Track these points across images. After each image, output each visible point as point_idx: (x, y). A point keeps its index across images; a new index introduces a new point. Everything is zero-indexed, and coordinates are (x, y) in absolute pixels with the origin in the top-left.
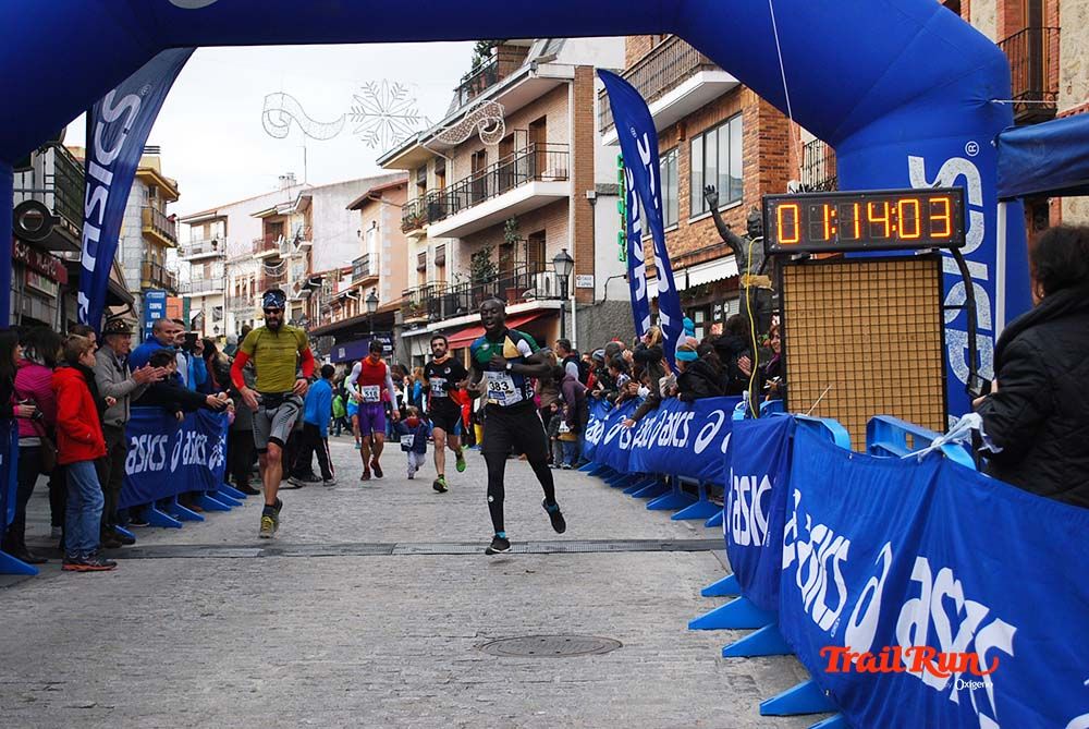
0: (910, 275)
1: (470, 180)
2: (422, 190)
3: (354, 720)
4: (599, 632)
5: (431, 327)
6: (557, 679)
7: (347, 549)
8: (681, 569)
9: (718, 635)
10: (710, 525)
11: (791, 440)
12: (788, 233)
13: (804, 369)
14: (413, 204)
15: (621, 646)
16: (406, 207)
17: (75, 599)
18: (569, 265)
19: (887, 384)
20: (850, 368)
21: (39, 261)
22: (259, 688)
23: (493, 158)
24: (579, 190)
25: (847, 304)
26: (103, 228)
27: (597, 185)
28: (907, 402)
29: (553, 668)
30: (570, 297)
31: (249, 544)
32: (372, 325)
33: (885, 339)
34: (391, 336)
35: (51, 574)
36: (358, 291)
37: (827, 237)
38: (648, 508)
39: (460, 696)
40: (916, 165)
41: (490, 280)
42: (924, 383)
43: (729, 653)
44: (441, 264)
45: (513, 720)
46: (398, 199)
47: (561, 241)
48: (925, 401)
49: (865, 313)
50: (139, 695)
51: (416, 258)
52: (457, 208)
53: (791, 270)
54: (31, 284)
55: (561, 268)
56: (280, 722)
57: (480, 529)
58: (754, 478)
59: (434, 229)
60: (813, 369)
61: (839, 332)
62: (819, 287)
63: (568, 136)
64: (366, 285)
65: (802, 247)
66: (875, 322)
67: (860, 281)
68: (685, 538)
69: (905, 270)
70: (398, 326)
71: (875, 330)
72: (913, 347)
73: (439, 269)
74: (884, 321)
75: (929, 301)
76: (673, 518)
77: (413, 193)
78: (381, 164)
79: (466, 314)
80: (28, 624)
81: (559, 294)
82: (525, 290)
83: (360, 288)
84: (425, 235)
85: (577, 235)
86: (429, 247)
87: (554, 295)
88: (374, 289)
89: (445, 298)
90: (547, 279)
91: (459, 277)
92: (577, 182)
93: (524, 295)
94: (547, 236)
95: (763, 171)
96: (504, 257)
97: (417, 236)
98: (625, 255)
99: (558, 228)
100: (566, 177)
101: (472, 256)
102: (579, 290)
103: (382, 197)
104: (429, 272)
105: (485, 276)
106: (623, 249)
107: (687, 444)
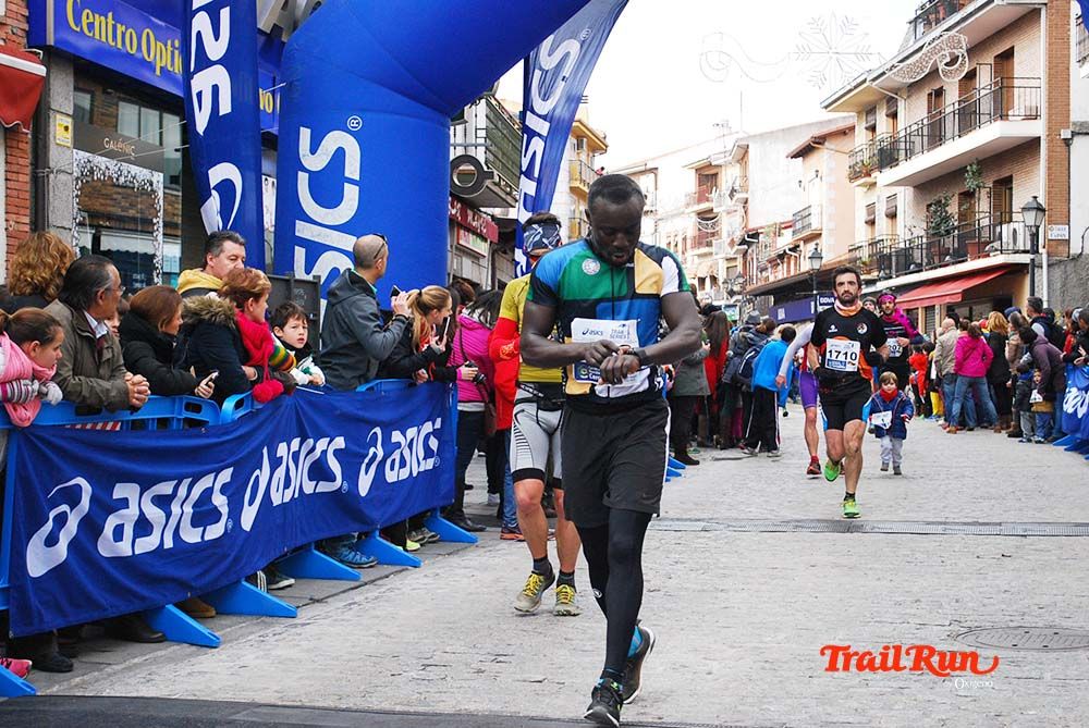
1: (925, 122)
2: (871, 134)
3: (820, 709)
6: (1048, 676)
7: (798, 525)
14: (861, 150)
16: (852, 154)
17: (516, 569)
18: (1040, 214)
21: (470, 218)
22: (714, 672)
23: (952, 97)
24: (1052, 130)
26: (539, 182)
27: (1074, 124)
29: (1041, 664)
30: (1041, 250)
31: (692, 517)
32: (814, 283)
35: (491, 543)
36: (798, 246)
39: (937, 689)
41: (948, 232)
44: (892, 216)
45: (1000, 719)
46: (844, 144)
47: (1031, 186)
50: (589, 671)
51: (864, 209)
52: (910, 153)
54: (461, 242)
55: (1030, 218)
56: (740, 708)
57: (945, 507)
59: (885, 177)
63: (1041, 69)
64: (807, 240)
73: (890, 221)
77: (861, 137)
78: (826, 107)
79: (921, 271)
80: (471, 594)
81: (1028, 247)
82: (988, 243)
83: (802, 243)
84: (874, 184)
85: (1050, 180)
86: (879, 197)
87: (1022, 248)
88: (817, 244)
89: (898, 253)
90: (1015, 230)
91: (913, 229)
92: (1050, 120)
93: (987, 249)
94: (1014, 182)
96: (965, 207)
97: (865, 186)
99: (1027, 173)
100: (1037, 116)
101: (927, 205)
102: (1052, 243)
103: (826, 143)
104: (879, 225)
105: (942, 228)
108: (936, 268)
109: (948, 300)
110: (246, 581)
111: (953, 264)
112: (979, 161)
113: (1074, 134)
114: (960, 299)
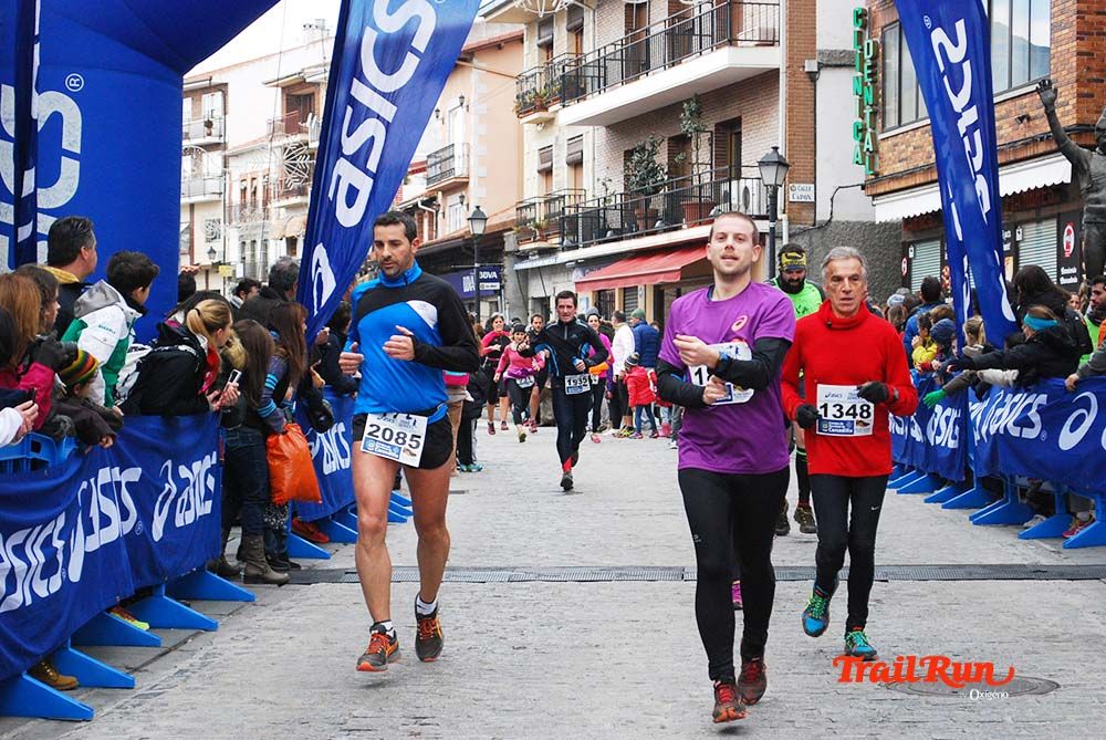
1: (619, 47)
2: (544, 53)
5: (563, 257)
6: (1009, 720)
7: (622, 574)
8: (1076, 601)
14: (534, 75)
15: (1058, 686)
16: (520, 79)
18: (782, 171)
24: (794, 60)
26: (378, 175)
27: (822, 53)
30: (779, 217)
32: (476, 253)
34: (499, 269)
36: (435, 199)
38: (976, 523)
41: (656, 190)
44: (576, 164)
46: (503, 62)
47: (764, 137)
51: (537, 153)
52: (603, 83)
55: (770, 175)
59: (569, 115)
64: (447, 191)
68: (1053, 562)
70: (507, 253)
73: (573, 171)
76: (1021, 537)
77: (529, 58)
78: (486, 16)
79: (622, 239)
81: (764, 212)
82: (712, 206)
83: (440, 193)
84: (550, 122)
85: (791, 125)
86: (557, 138)
87: (756, 213)
88: (462, 197)
89: (585, 216)
90: (746, 189)
91: (607, 183)
92: (790, 47)
93: (712, 213)
94: (743, 126)
95: (1082, 39)
96: (680, 157)
97: (538, 122)
98: (864, 155)
99: (761, 115)
100: (774, 41)
101: (626, 152)
102: (794, 206)
103: (475, 60)
104: (557, 175)
105: (650, 183)
106: (862, 147)
107: (1044, 435)
108: (640, 236)
109: (661, 279)
110: (73, 646)
111: (665, 231)
112: (696, 95)
113: (821, 66)
114: (678, 279)
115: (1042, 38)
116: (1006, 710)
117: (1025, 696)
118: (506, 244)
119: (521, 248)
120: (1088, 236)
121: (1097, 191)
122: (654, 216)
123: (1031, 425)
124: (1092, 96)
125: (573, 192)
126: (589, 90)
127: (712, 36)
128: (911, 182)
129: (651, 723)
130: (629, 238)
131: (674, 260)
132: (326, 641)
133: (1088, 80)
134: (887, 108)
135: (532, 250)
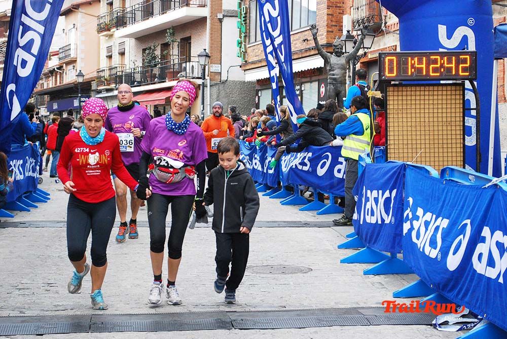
0: (449, 93)
1: (140, 6)
2: (109, 7)
4: (298, 264)
8: (320, 236)
9: (356, 266)
10: (319, 214)
11: (404, 174)
12: (391, 71)
13: (396, 138)
14: (105, 16)
15: (312, 270)
16: (99, 17)
18: (207, 58)
19: (436, 146)
20: (418, 137)
24: (213, 13)
25: (418, 106)
27: (224, 11)
28: (445, 155)
29: (286, 279)
30: (206, 77)
33: (436, 124)
36: (62, 67)
37: (410, 73)
40: (442, 30)
41: (155, 65)
42: (454, 146)
43: (367, 273)
44: (122, 54)
47: (200, 44)
48: (454, 154)
49: (427, 111)
51: (106, 49)
52: (134, 20)
53: (391, 89)
55: (203, 60)
58: (380, 192)
59: (119, 33)
60: (401, 138)
61: (414, 120)
62: (404, 98)
64: (68, 64)
65: (397, 78)
66: (431, 115)
67: (424, 95)
68: (313, 221)
69: (447, 90)
70: (93, 90)
71: (431, 119)
72: (449, 128)
73: (121, 57)
74: (436, 115)
75: (458, 106)
76: (300, 210)
77: (103, 8)
79: (141, 86)
81: (200, 76)
82: (178, 73)
83: (64, 64)
84: (111, 36)
85: (211, 40)
86: (114, 43)
87: (197, 76)
88: (74, 66)
89: (126, 75)
90: (193, 66)
91: (135, 62)
92: (212, 8)
93: (179, 75)
94: (192, 40)
95: (329, 9)
96: (166, 52)
97: (106, 36)
98: (241, 53)
99: (199, 35)
100: (205, 5)
101: (143, 49)
102: (212, 73)
103: (80, 9)
104: (114, 58)
105: (153, 63)
106: (240, 50)
107: (310, 169)
108: (149, 84)
109: (157, 103)
111: (159, 83)
112: (173, 27)
113: (224, 16)
114: (164, 103)
115: (313, 7)
116: (291, 280)
117: (299, 274)
118: (92, 87)
119: (99, 88)
120: (330, 89)
121: (333, 70)
122: (154, 76)
123: (306, 165)
124: (333, 32)
125: (121, 65)
126: (128, 23)
127: (180, 2)
128: (260, 65)
129: (147, 286)
130: (143, 85)
131: (162, 95)
132: (11, 252)
133: (332, 26)
134: (251, 34)
135: (103, 89)
